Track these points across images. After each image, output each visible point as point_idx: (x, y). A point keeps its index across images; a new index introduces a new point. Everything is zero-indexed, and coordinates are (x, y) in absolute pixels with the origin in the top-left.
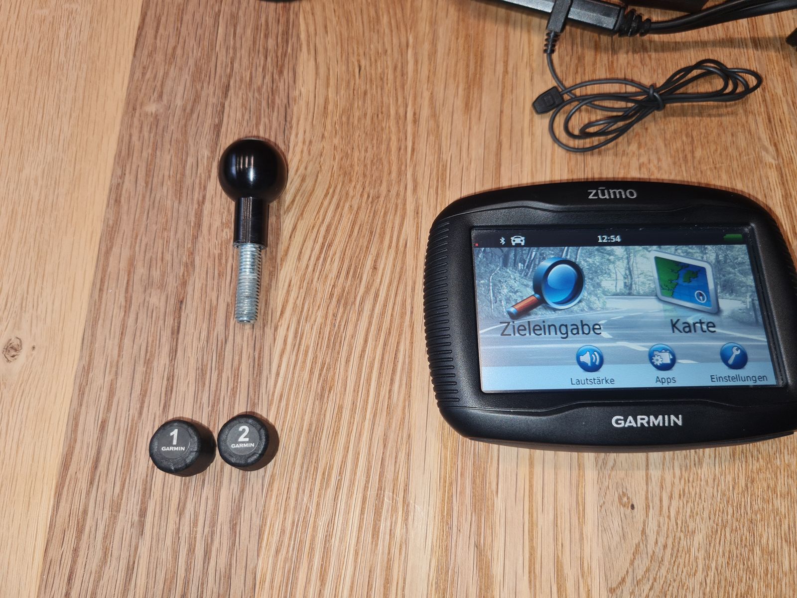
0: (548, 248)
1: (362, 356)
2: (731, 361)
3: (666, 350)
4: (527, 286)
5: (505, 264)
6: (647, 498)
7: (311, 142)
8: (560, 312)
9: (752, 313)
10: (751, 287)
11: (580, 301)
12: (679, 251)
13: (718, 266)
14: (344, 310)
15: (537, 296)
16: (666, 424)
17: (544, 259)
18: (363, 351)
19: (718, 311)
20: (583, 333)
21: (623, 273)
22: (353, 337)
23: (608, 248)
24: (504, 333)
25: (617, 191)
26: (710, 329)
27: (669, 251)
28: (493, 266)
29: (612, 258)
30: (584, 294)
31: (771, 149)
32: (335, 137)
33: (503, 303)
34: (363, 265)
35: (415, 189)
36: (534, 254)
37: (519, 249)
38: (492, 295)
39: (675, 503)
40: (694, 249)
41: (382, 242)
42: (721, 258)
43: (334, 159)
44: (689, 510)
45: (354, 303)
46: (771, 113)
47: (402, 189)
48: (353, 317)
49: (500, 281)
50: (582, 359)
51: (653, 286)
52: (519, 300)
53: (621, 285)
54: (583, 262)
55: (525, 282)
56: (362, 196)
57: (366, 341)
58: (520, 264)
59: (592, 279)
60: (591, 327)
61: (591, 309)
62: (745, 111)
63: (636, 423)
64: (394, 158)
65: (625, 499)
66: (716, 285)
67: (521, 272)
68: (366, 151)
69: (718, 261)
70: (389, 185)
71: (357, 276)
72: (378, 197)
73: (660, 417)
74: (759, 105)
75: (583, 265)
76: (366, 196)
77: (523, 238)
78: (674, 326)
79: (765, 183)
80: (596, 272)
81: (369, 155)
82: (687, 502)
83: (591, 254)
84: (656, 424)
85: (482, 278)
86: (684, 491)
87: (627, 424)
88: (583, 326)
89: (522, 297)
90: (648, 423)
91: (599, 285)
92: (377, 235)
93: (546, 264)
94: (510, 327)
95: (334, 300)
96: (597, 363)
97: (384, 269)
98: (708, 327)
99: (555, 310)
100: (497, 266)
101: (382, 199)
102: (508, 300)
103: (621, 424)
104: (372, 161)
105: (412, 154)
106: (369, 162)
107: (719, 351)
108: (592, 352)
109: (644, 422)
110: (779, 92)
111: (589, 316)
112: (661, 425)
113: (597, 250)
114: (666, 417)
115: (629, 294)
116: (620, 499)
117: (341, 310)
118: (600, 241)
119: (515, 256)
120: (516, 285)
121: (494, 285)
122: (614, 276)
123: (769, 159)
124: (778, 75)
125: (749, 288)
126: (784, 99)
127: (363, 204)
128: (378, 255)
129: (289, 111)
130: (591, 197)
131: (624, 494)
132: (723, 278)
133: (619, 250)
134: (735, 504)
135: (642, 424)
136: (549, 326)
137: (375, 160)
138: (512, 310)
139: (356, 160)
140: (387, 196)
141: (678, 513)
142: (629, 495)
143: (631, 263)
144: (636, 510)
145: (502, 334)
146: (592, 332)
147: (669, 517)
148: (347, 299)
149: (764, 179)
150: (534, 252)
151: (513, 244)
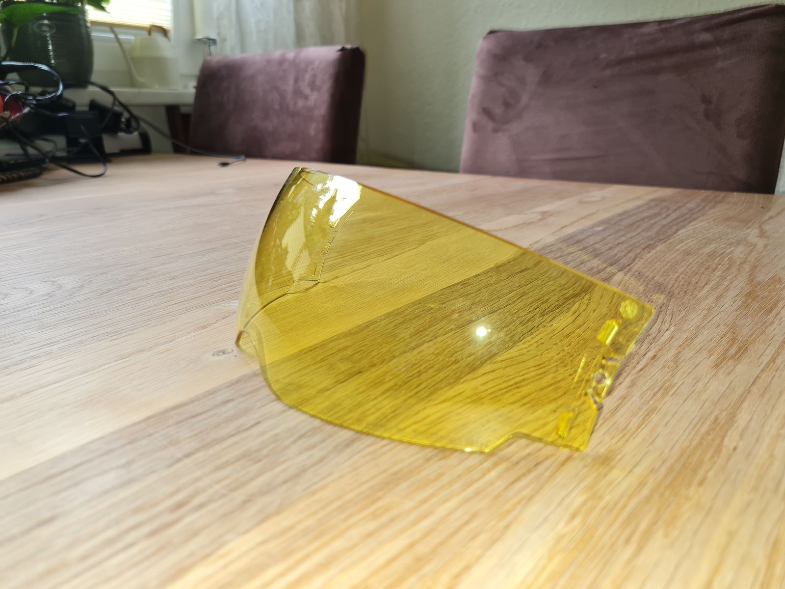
7: (542, 343)
32: (567, 347)
43: (559, 354)
129: (535, 329)
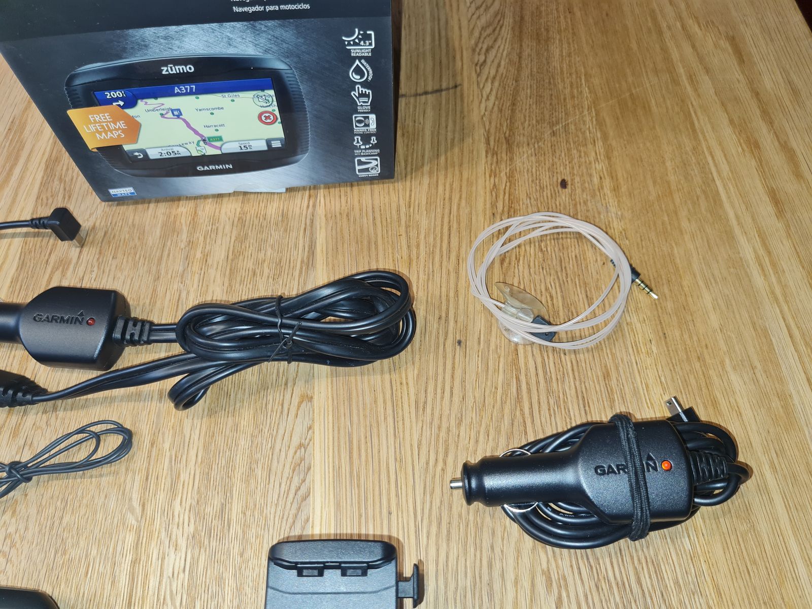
31: (138, 510)
46: (151, 470)
62: (127, 470)
74: (142, 462)
79: (119, 549)
110: (167, 446)
124: (171, 428)
126: (168, 454)
149: (120, 543)
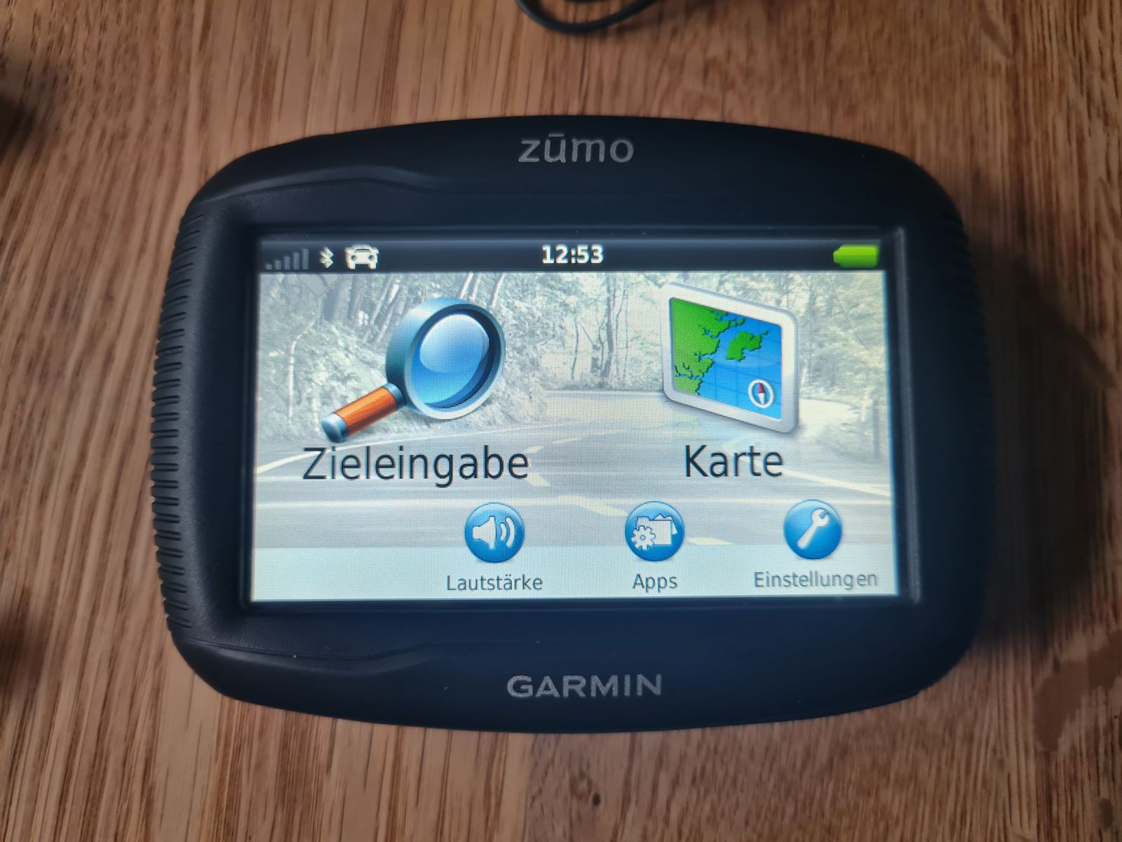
0: (428, 275)
1: (72, 488)
2: (803, 543)
3: (665, 516)
4: (371, 364)
5: (328, 313)
6: (627, 783)
8: (439, 426)
9: (869, 433)
10: (876, 371)
11: (488, 402)
12: (728, 286)
13: (812, 320)
14: (41, 391)
15: (393, 388)
16: (627, 693)
17: (417, 301)
18: (76, 476)
19: (795, 428)
20: (487, 474)
21: (594, 337)
22: (56, 446)
23: (567, 276)
24: (312, 474)
25: (589, 144)
26: (770, 468)
27: (705, 285)
28: (299, 318)
29: (572, 300)
30: (498, 384)
33: (316, 404)
34: (85, 289)
35: (204, 120)
36: (396, 288)
37: (362, 277)
38: (291, 384)
39: (682, 795)
40: (763, 282)
41: (125, 240)
42: (820, 303)
44: (707, 808)
45: (60, 374)
47: (176, 117)
48: (59, 405)
49: (312, 354)
50: (477, 533)
51: (656, 368)
52: (352, 397)
53: (584, 365)
54: (504, 310)
55: (369, 355)
56: (88, 132)
57: (82, 456)
58: (361, 314)
59: (520, 351)
60: (506, 462)
61: (510, 419)
63: (560, 689)
64: (163, 42)
65: (583, 785)
66: (799, 365)
67: (361, 332)
68: (103, 28)
69: (812, 310)
70: (151, 106)
71: (70, 315)
72: (124, 136)
73: (614, 680)
75: (505, 318)
76: (96, 133)
77: (375, 252)
78: (690, 460)
80: (532, 334)
81: (110, 38)
82: (707, 791)
83: (525, 291)
84: (604, 691)
85: (273, 346)
86: (703, 769)
87: (541, 692)
88: (487, 459)
89: (357, 390)
90: (587, 689)
91: (535, 364)
92: (117, 224)
93: (421, 313)
94: (326, 460)
95: (22, 366)
96: (510, 543)
97: (127, 300)
98: (766, 464)
99: (429, 421)
100: (309, 318)
101: (132, 140)
102: (326, 397)
103: (526, 691)
104: (115, 52)
105: (204, 35)
106: (107, 54)
107: (781, 519)
108: (501, 518)
109: (578, 689)
111: (504, 439)
112: (615, 693)
113: (542, 282)
114: (628, 679)
115: (601, 386)
116: (573, 784)
117: (34, 389)
118: (548, 260)
119: (353, 294)
120: (347, 363)
121: (300, 362)
122: (571, 343)
123: (994, 54)
125: (873, 375)
127: (91, 155)
128: (116, 270)
130: (524, 158)
131: (582, 775)
132: (819, 352)
133: (591, 282)
134: (801, 797)
135: (572, 692)
136: (412, 459)
137: (121, 51)
138: (335, 421)
139: (80, 48)
140: (142, 135)
141: (684, 812)
142: (593, 776)
143: (615, 312)
144: (602, 805)
145: (306, 477)
146: (506, 472)
147: (666, 821)
148: (46, 364)
150: (397, 282)
151: (352, 264)
